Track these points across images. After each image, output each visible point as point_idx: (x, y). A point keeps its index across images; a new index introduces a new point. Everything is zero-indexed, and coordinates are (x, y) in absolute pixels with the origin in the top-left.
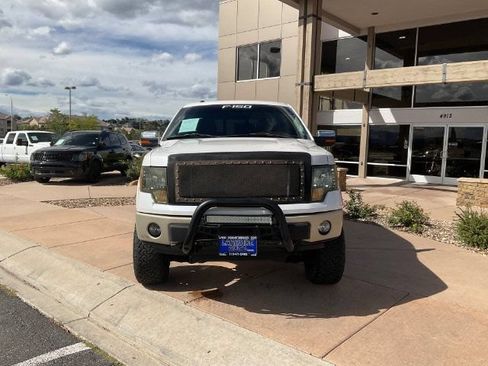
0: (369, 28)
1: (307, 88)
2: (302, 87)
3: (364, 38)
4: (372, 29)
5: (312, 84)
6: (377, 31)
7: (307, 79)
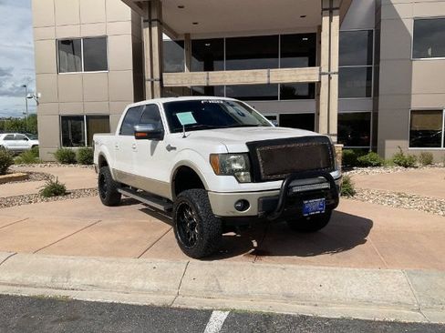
0: (186, 34)
1: (157, 84)
2: (152, 83)
3: (181, 43)
4: (187, 35)
5: (161, 80)
6: (193, 38)
7: (157, 76)
